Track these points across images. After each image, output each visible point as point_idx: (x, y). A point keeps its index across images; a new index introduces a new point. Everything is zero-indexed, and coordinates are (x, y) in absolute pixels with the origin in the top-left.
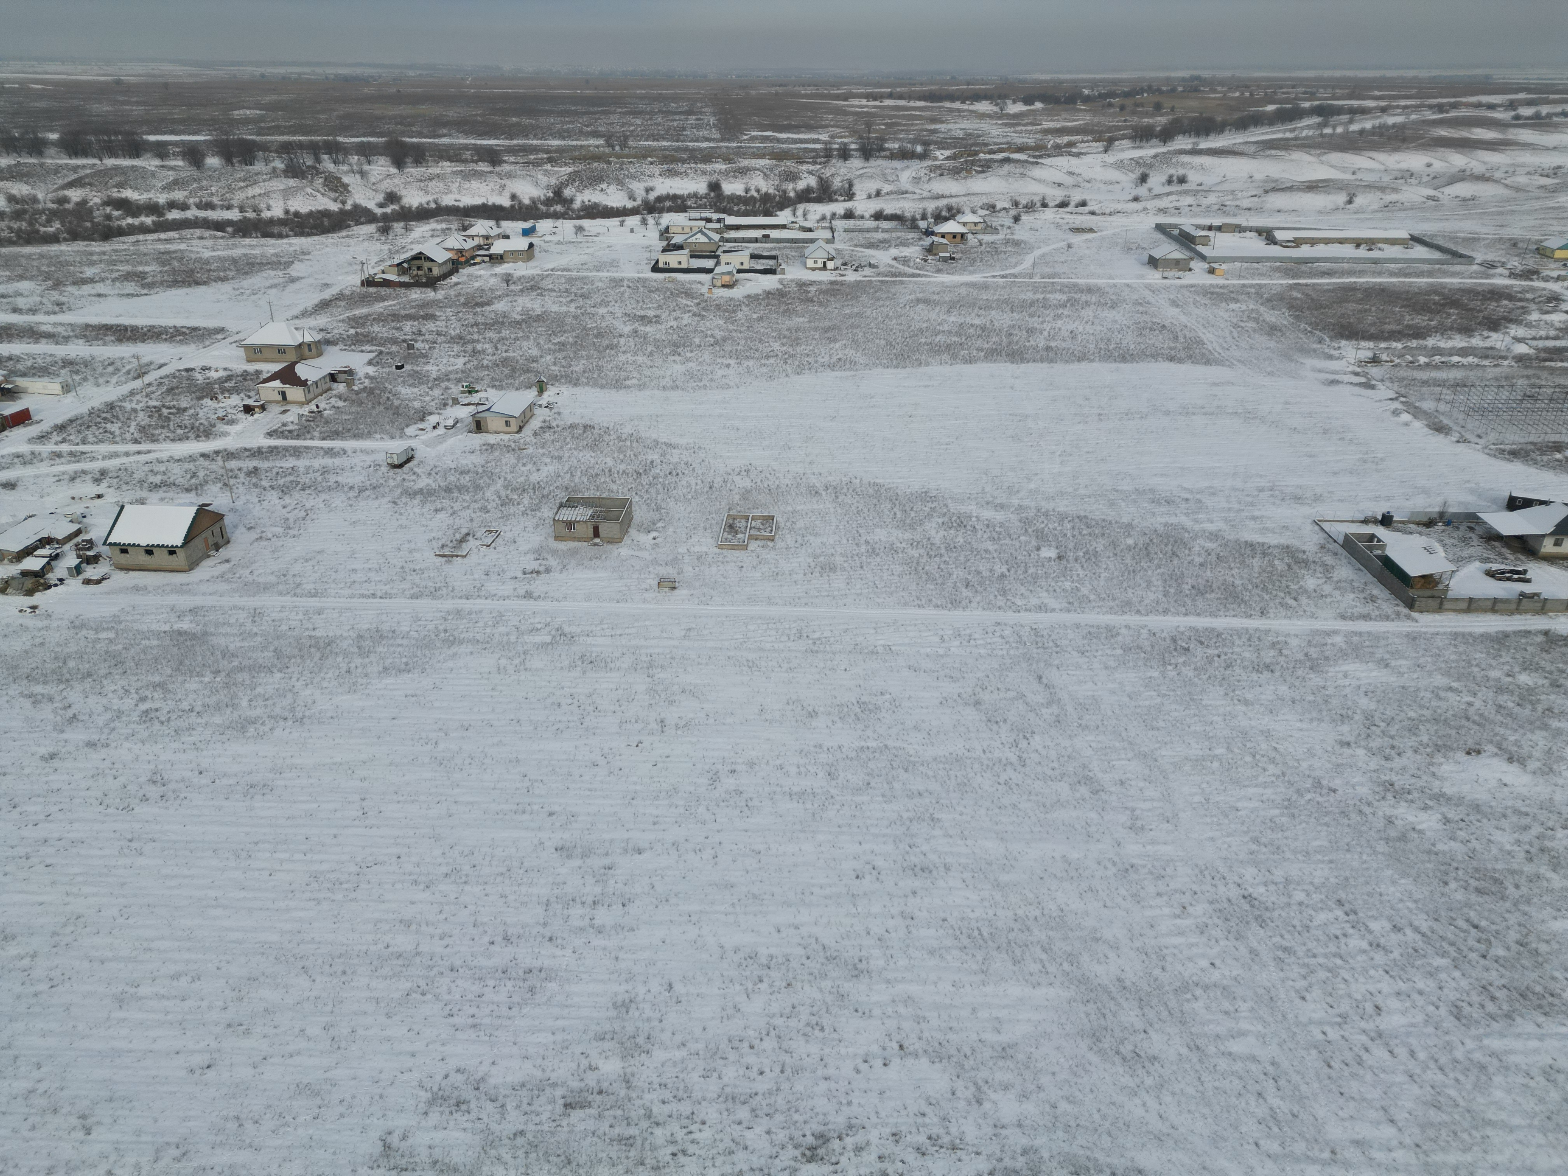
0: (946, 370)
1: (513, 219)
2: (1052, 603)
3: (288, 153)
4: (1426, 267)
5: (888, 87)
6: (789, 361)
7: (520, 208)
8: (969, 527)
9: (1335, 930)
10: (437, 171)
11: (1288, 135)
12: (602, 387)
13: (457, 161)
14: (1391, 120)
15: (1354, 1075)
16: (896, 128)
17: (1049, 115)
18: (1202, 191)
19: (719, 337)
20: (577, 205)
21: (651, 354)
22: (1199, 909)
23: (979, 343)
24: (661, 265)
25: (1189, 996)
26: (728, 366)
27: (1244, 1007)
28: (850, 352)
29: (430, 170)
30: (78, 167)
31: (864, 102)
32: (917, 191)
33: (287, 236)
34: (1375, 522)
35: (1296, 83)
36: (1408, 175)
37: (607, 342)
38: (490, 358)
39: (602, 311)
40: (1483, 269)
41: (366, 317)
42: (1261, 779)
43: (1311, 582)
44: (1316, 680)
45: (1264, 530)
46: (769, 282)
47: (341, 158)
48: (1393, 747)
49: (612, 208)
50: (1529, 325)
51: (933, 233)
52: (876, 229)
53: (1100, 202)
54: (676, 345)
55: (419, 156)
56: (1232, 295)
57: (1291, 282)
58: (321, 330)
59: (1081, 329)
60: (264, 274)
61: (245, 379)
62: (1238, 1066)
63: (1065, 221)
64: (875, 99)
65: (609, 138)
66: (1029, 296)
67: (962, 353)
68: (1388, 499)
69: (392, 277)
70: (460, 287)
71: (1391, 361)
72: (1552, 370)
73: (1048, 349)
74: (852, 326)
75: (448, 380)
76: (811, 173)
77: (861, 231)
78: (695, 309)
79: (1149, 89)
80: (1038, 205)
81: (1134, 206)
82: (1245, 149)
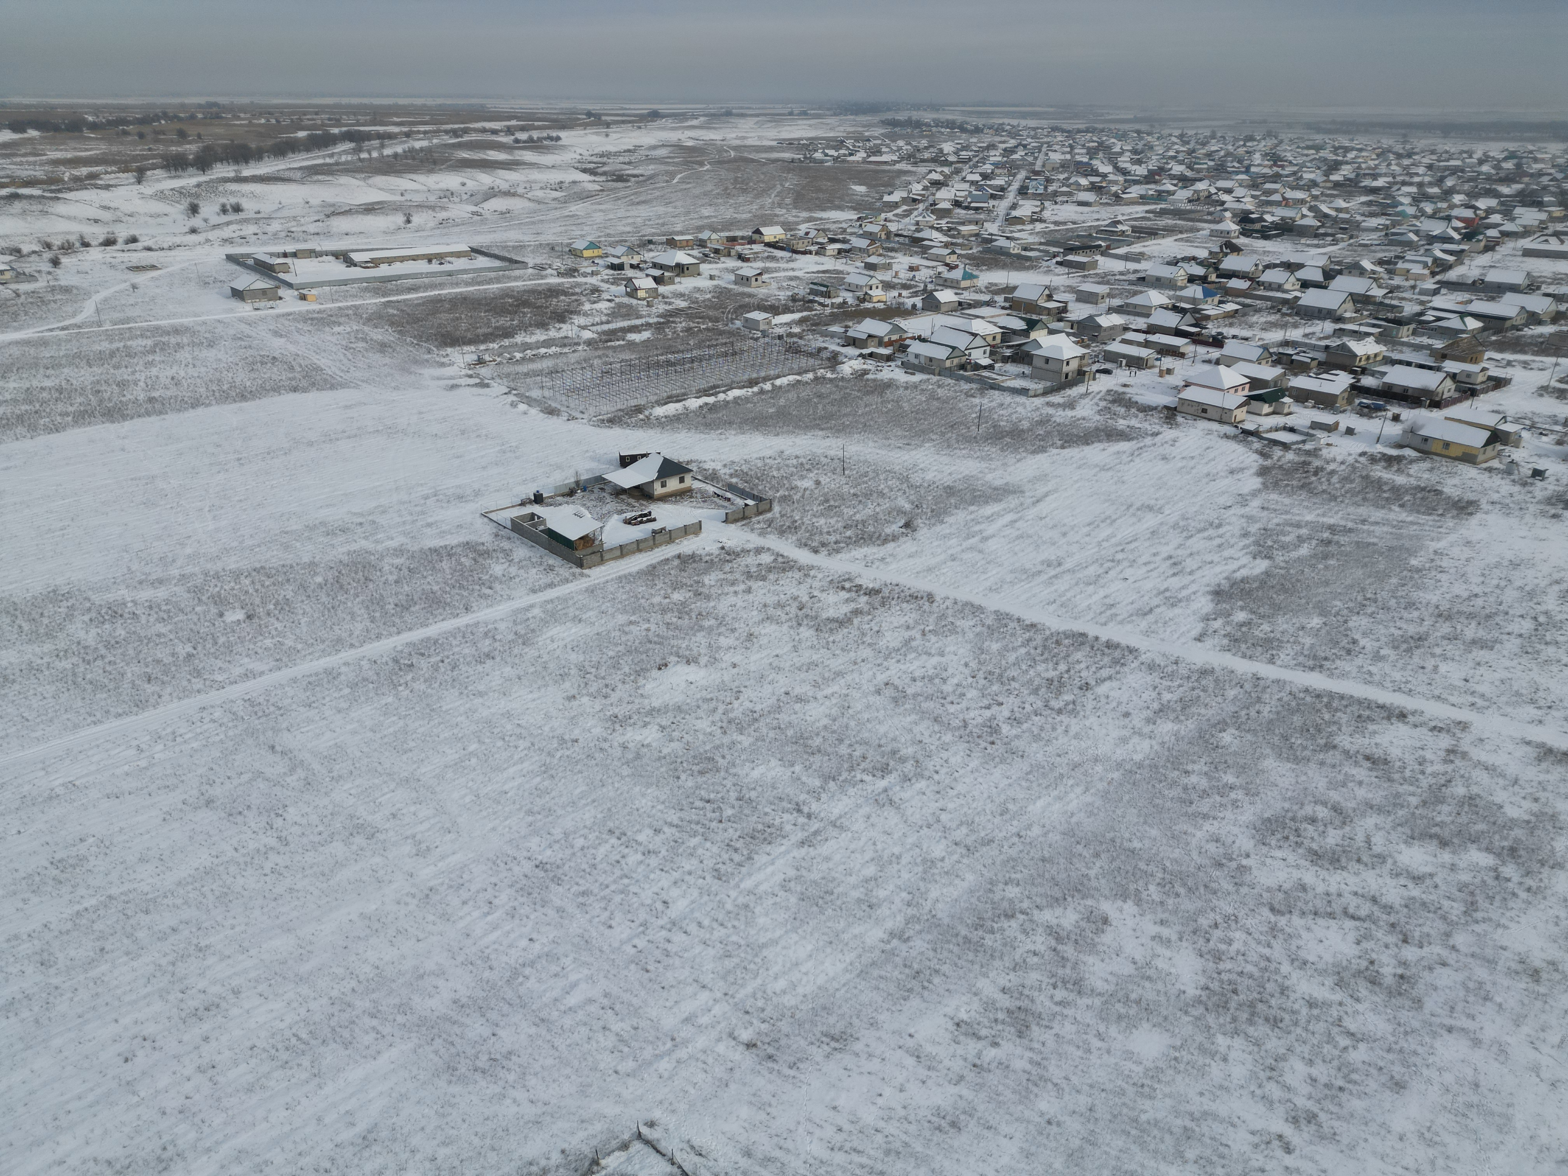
0: (27, 444)
2: (257, 666)
4: (492, 275)
8: (126, 616)
9: (615, 857)
11: (328, 160)
14: (418, 145)
15: (666, 968)
17: (51, 144)
18: (260, 219)
22: (504, 898)
23: (60, 407)
25: (521, 979)
27: (567, 961)
34: (530, 502)
35: (319, 110)
36: (448, 194)
40: (537, 271)
42: (516, 757)
43: (498, 569)
44: (530, 653)
45: (442, 534)
48: (607, 686)
50: (586, 314)
53: (153, 237)
56: (332, 319)
57: (383, 300)
59: (182, 373)
62: (581, 1015)
63: (118, 260)
66: (105, 346)
67: (42, 422)
68: (534, 480)
71: (494, 361)
72: (614, 348)
73: (151, 400)
79: (165, 115)
80: (77, 245)
81: (193, 238)
82: (291, 174)
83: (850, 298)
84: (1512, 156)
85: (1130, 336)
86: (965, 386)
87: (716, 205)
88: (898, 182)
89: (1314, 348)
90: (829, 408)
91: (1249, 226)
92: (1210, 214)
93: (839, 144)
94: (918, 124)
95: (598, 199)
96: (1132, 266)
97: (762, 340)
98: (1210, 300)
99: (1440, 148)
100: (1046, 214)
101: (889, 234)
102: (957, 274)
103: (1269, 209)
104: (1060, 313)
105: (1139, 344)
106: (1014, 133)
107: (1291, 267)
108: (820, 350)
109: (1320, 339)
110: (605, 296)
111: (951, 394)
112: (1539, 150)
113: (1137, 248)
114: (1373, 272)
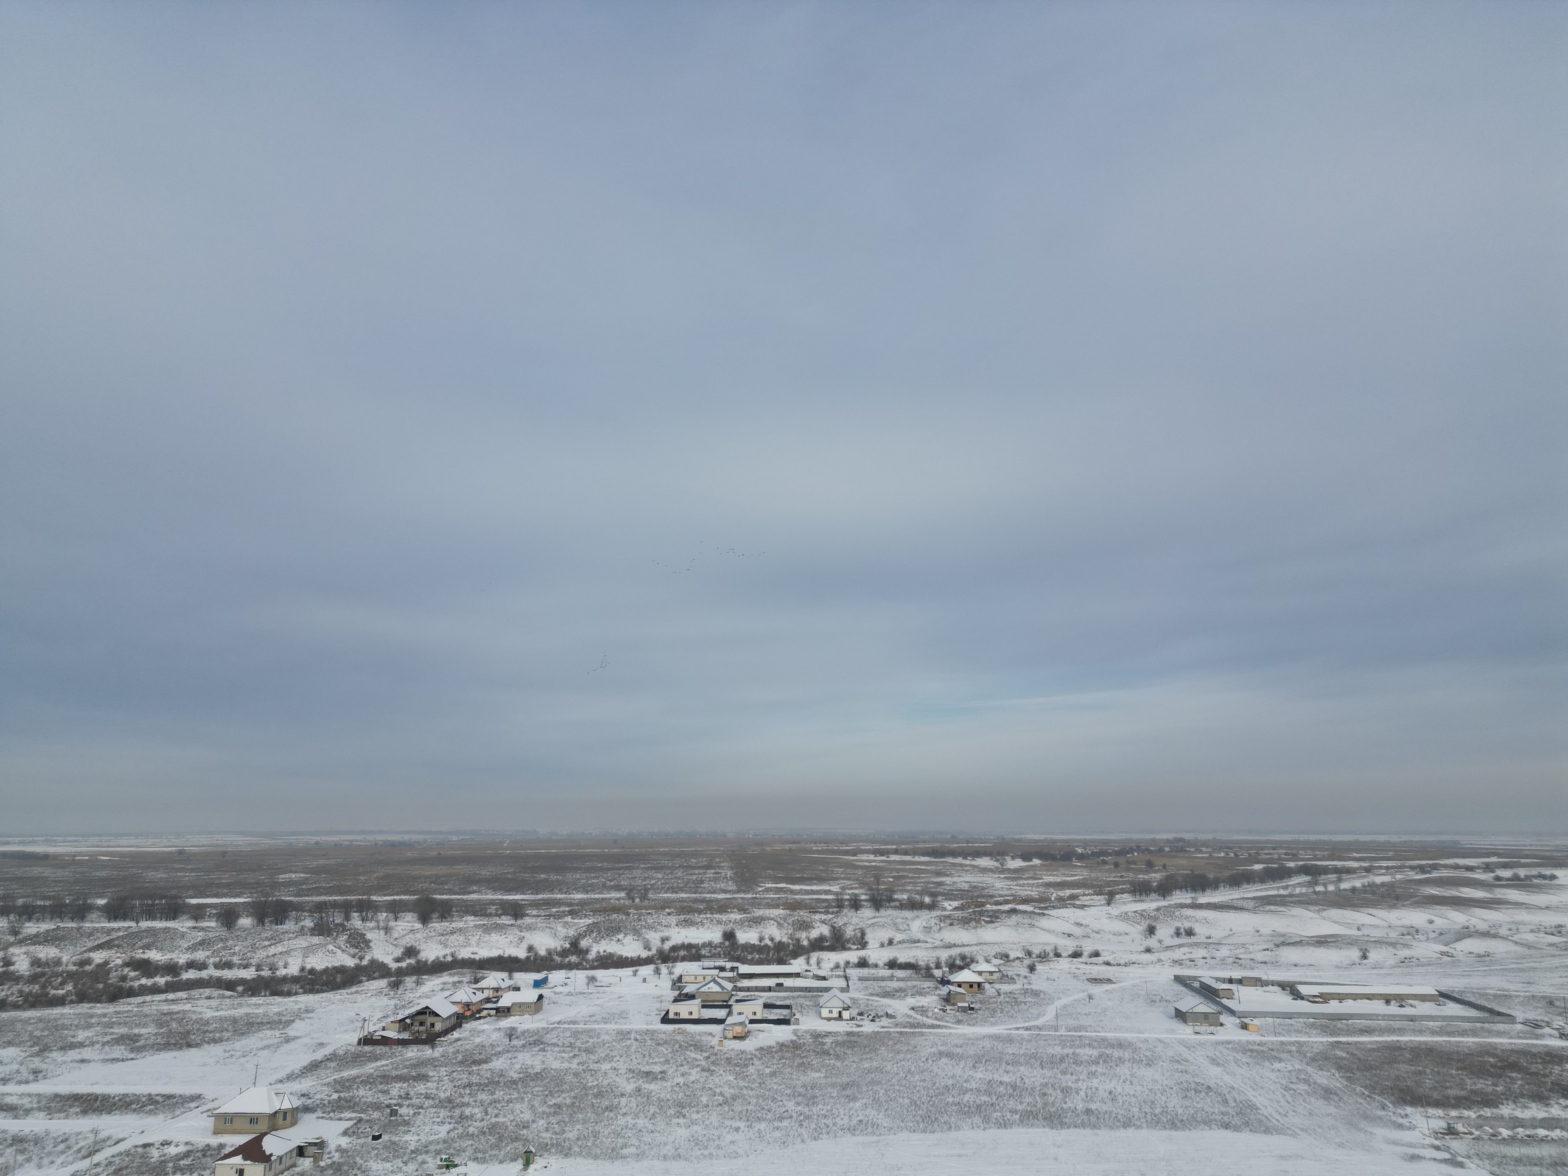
0: (978, 1135)
1: (527, 970)
3: (320, 912)
4: (1467, 1025)
5: (893, 844)
6: (805, 1124)
7: (535, 959)
10: (460, 925)
11: (1282, 892)
12: (596, 1157)
13: (481, 916)
14: (1378, 880)
16: (903, 881)
17: (1047, 870)
18: (1210, 944)
19: (728, 1095)
20: (592, 955)
21: (653, 1116)
23: (1012, 1104)
24: (671, 1016)
26: (737, 1129)
28: (871, 1113)
29: (454, 925)
30: (113, 929)
31: (872, 857)
32: (929, 940)
33: (296, 994)
35: (1277, 845)
36: (1413, 931)
37: (607, 1103)
38: (477, 1124)
39: (605, 1066)
40: (1529, 1028)
41: (354, 1079)
46: (783, 1033)
47: (370, 915)
49: (627, 958)
51: (949, 982)
52: (891, 978)
53: (1113, 953)
54: (681, 1105)
55: (445, 911)
56: (1273, 1053)
57: (1331, 1039)
58: (303, 1095)
59: (1119, 1089)
60: (261, 1035)
61: (204, 1156)
63: (1081, 971)
64: (882, 855)
65: (630, 892)
66: (1058, 1050)
67: (995, 1115)
69: (392, 1034)
70: (459, 1043)
71: (1471, 1133)
73: (1088, 1111)
74: (872, 1083)
75: (427, 1152)
76: (823, 922)
77: (875, 979)
78: (704, 1063)
79: (1139, 849)
80: (1051, 954)
81: (1147, 957)
82: (1244, 904)
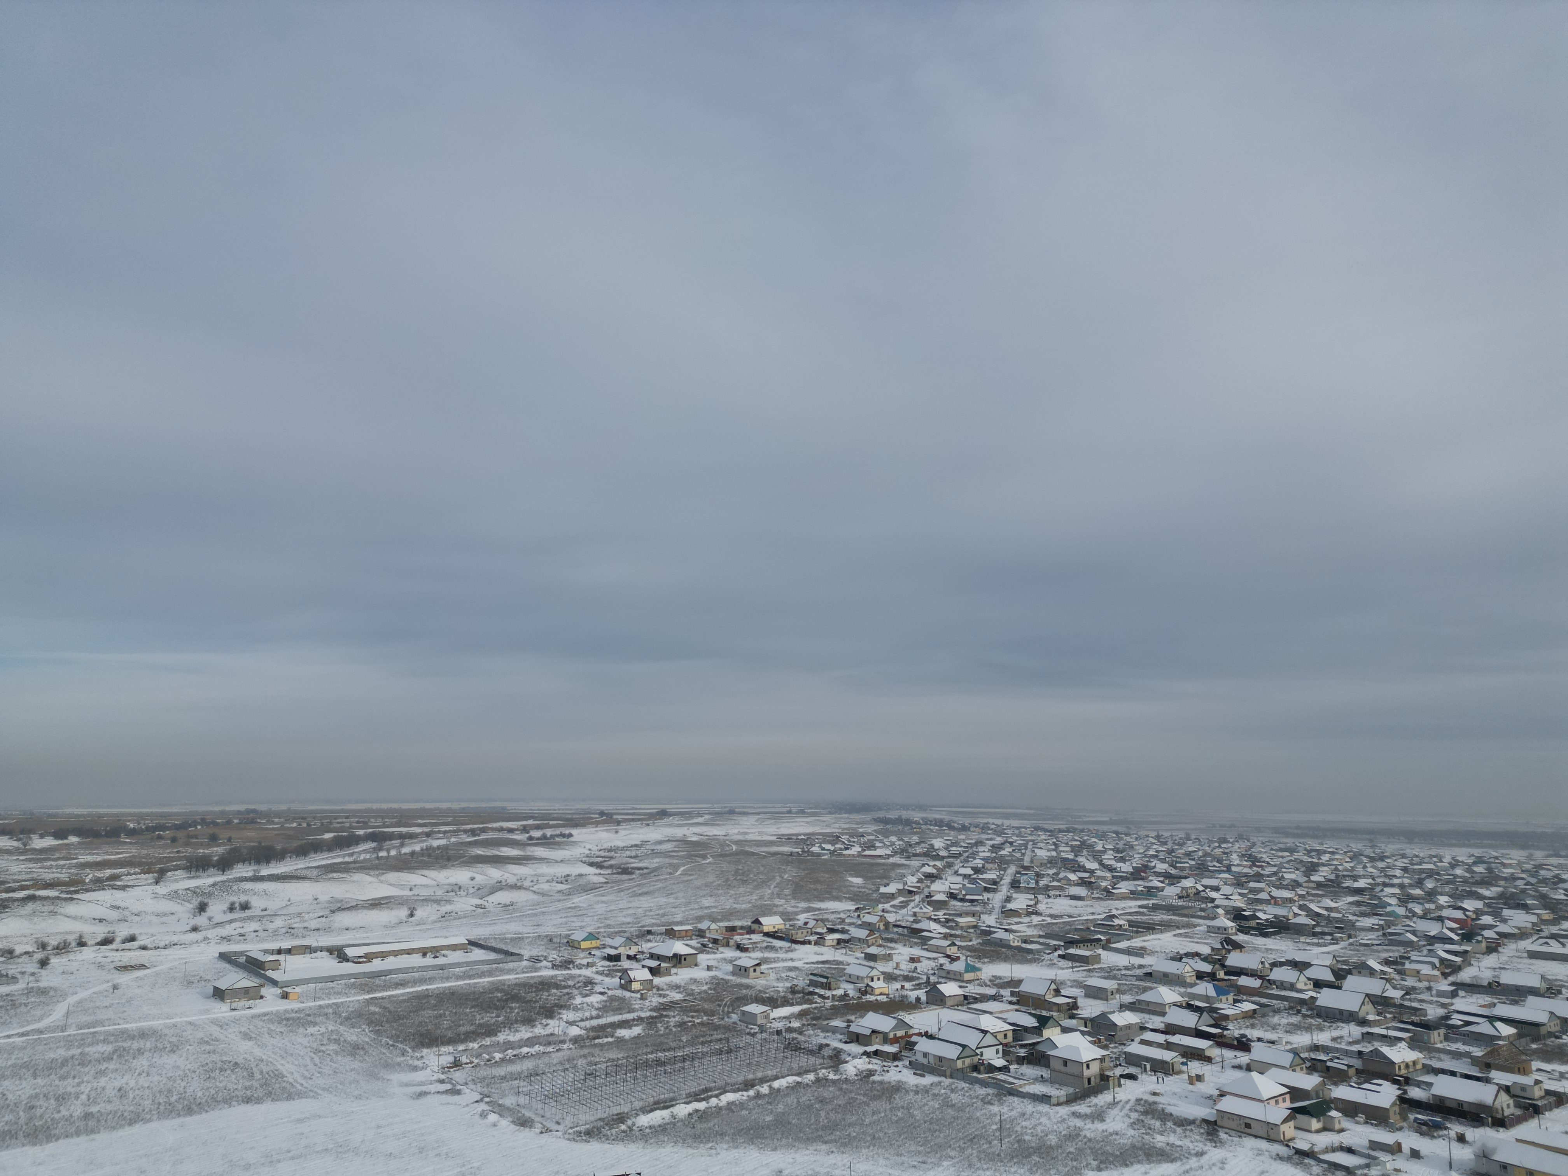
4: (485, 968)
11: (347, 859)
14: (436, 843)
17: (86, 849)
18: (264, 916)
35: (350, 813)
36: (456, 888)
40: (532, 964)
50: (576, 1009)
53: (152, 935)
56: (309, 1019)
57: (368, 997)
59: (132, 1084)
63: (109, 960)
71: (471, 1063)
72: (601, 1046)
79: (203, 822)
80: (73, 944)
81: (194, 936)
82: (308, 873)
83: (851, 991)
84: (1479, 861)
85: (1148, 1036)
86: (982, 1091)
87: (717, 895)
88: (893, 875)
89: (1347, 1053)
90: (833, 1116)
91: (1244, 923)
92: (1202, 910)
93: (836, 839)
94: (908, 822)
95: (601, 891)
96: (1136, 961)
97: (759, 1036)
98: (1224, 998)
99: (1409, 852)
100: (1041, 907)
101: (887, 924)
102: (959, 966)
103: (1259, 907)
104: (1071, 1009)
105: (1159, 1045)
106: (999, 832)
107: (1300, 966)
108: (821, 1047)
109: (1350, 1043)
110: (598, 989)
111: (966, 1100)
112: (1503, 856)
113: (1137, 942)
114: (1382, 972)
